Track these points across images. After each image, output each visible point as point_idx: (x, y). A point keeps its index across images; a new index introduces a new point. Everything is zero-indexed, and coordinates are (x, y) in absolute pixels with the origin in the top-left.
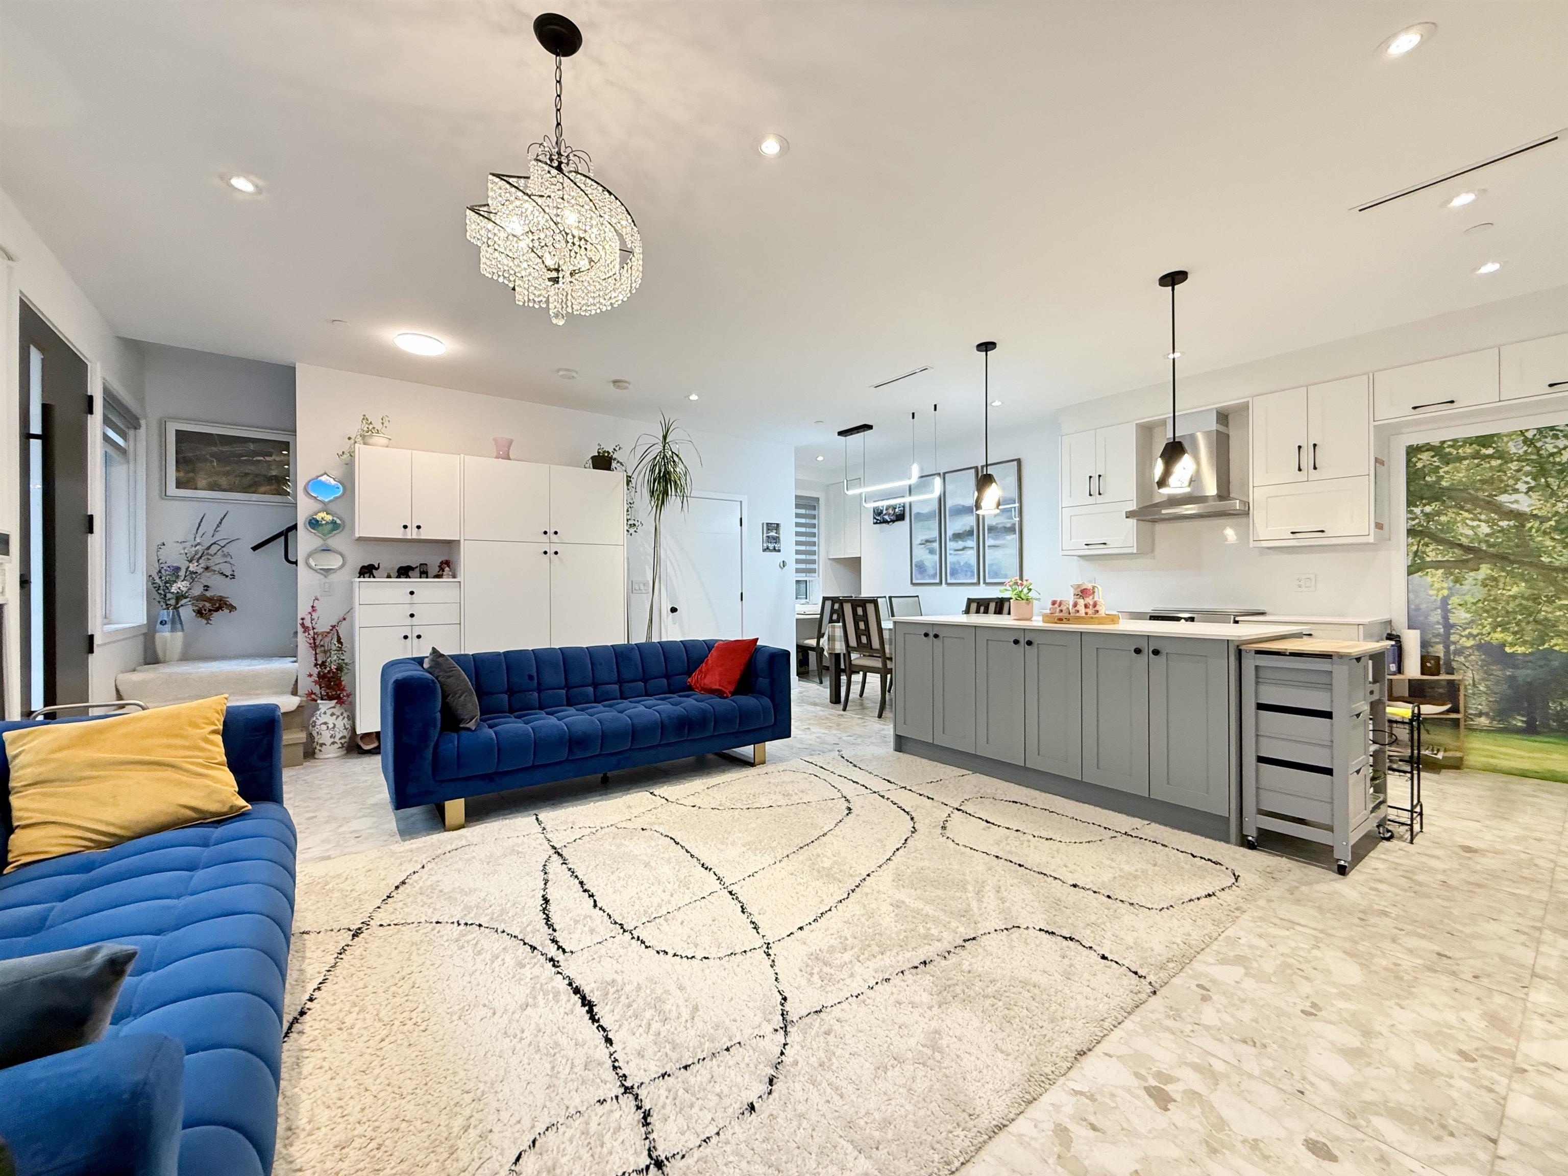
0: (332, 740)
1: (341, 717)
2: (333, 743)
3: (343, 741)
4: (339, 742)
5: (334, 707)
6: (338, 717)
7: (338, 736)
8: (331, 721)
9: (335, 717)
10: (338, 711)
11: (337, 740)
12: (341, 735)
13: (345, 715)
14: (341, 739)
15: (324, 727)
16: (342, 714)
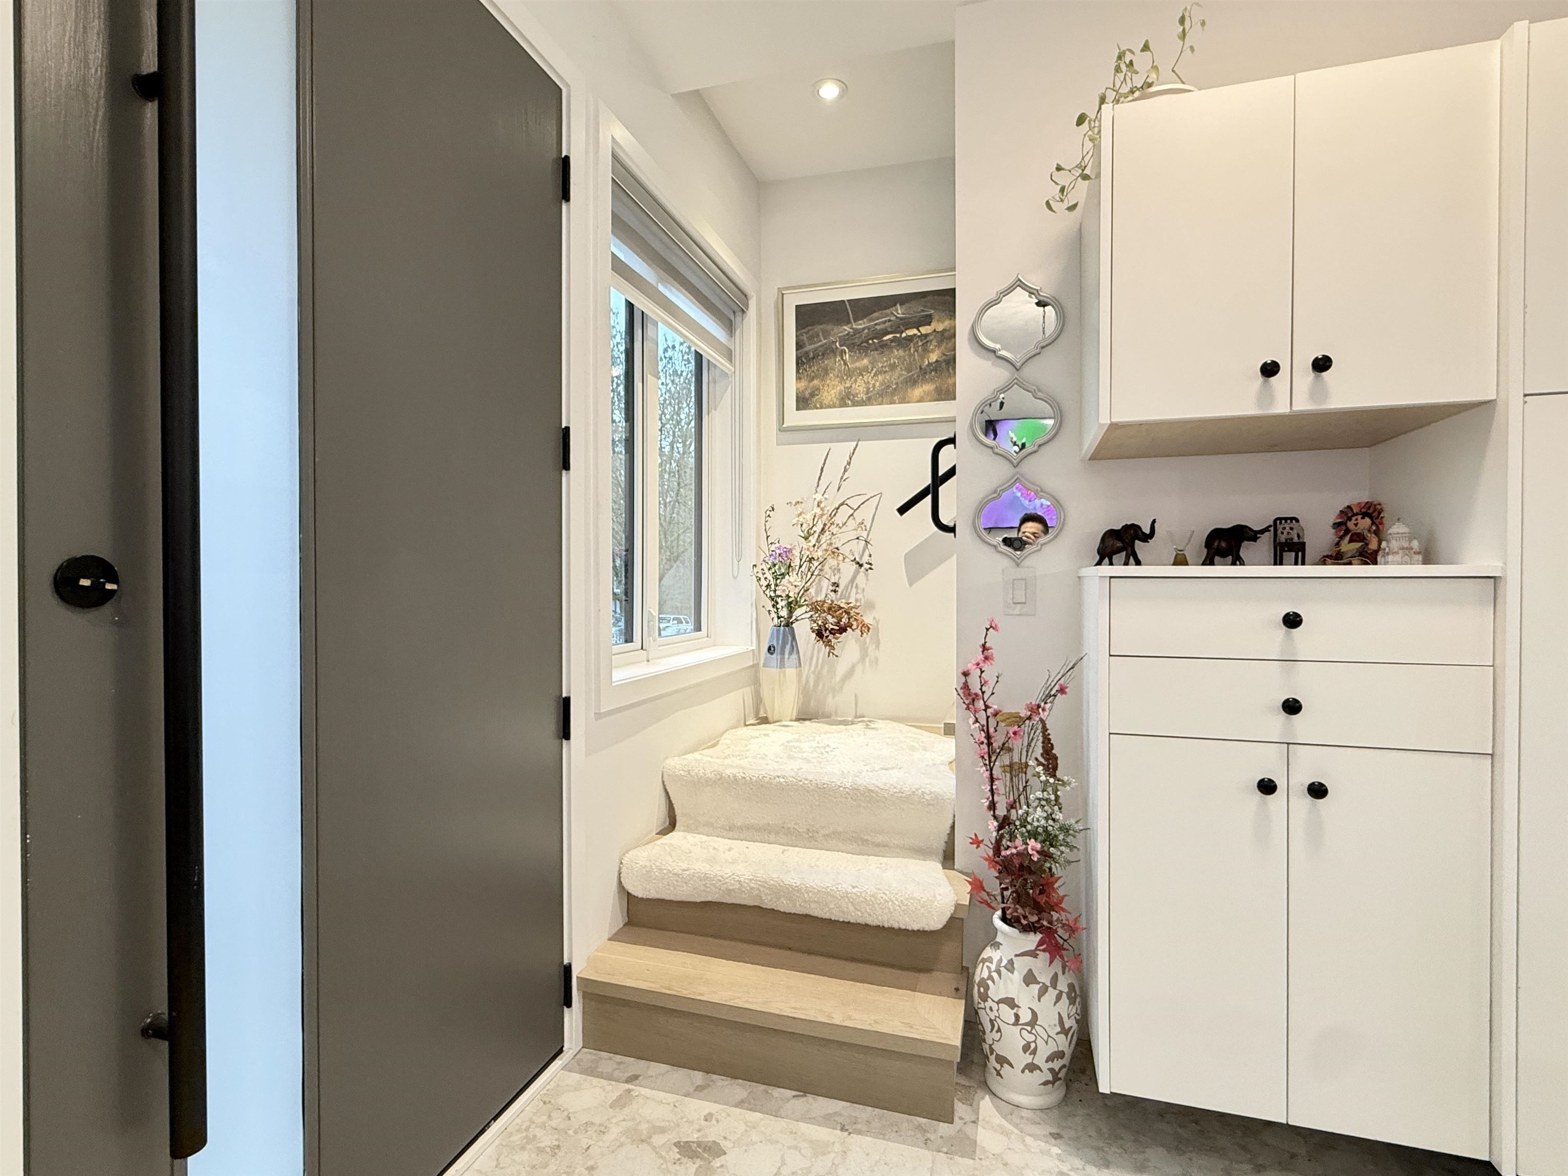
0: (1028, 1058)
1: (1052, 994)
2: (1032, 1067)
3: (1056, 1065)
4: (1045, 1066)
5: (1032, 954)
6: (1043, 991)
7: (1044, 1051)
8: (1026, 998)
9: (1035, 988)
10: (1042, 967)
11: (1040, 1060)
12: (1052, 1048)
13: (1063, 986)
14: (1050, 1059)
15: (1007, 1013)
16: (1054, 980)
